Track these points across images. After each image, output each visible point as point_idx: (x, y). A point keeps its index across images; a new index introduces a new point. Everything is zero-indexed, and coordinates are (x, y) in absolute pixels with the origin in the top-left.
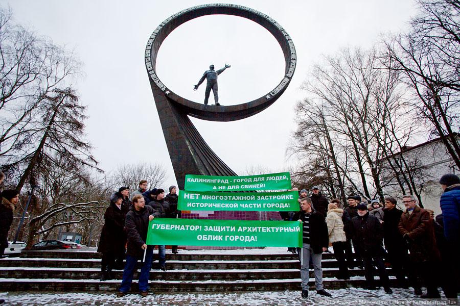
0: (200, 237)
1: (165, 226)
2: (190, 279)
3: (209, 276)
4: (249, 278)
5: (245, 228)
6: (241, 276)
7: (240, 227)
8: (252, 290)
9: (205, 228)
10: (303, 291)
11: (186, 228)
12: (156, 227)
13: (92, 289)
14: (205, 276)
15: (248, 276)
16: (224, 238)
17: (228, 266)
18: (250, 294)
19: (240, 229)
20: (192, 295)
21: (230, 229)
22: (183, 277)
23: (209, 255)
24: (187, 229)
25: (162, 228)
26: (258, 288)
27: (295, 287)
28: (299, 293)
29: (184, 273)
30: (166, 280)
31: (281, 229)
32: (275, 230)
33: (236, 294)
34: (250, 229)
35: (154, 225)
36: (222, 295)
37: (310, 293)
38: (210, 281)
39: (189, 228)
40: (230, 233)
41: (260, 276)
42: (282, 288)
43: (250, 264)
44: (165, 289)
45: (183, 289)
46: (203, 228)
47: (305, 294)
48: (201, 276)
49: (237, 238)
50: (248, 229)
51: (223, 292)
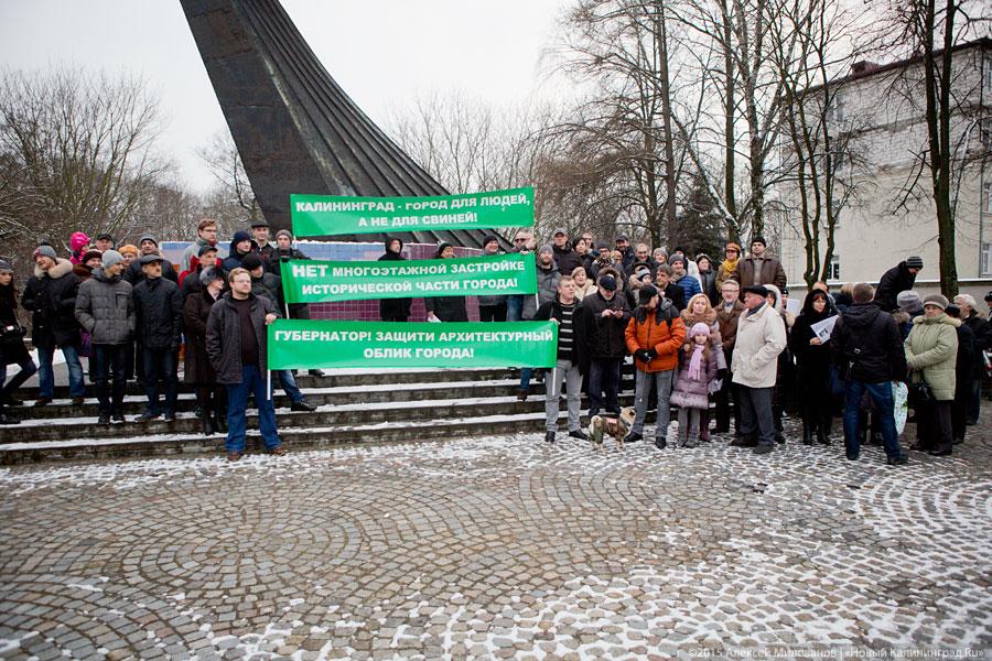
0: (368, 353)
1: (301, 334)
2: (346, 423)
3: (381, 416)
4: (454, 416)
5: (452, 335)
6: (440, 413)
7: (444, 334)
8: (461, 436)
9: (377, 336)
10: (548, 433)
11: (340, 336)
12: (282, 336)
13: (169, 451)
14: (374, 416)
15: (453, 412)
16: (413, 353)
17: (413, 395)
18: (458, 442)
19: (443, 337)
20: (359, 449)
21: (424, 337)
22: (332, 420)
23: (371, 375)
24: (344, 339)
25: (294, 339)
26: (472, 430)
27: (535, 426)
28: (540, 437)
29: (333, 414)
30: (303, 427)
31: (519, 335)
32: (507, 337)
33: (434, 443)
34: (461, 336)
35: (277, 333)
36: (412, 446)
37: (558, 435)
38: (385, 425)
39: (347, 335)
40: (425, 344)
41: (473, 411)
42: (513, 428)
43: (453, 389)
44: (307, 442)
45: (341, 441)
46: (374, 336)
47: (550, 438)
48: (366, 417)
49: (437, 351)
50: (457, 336)
51: (412, 440)
